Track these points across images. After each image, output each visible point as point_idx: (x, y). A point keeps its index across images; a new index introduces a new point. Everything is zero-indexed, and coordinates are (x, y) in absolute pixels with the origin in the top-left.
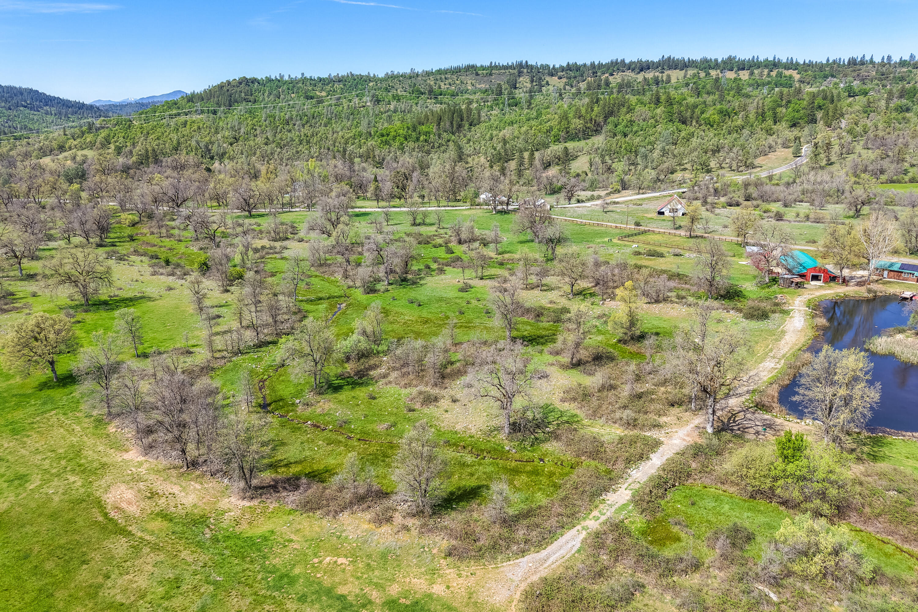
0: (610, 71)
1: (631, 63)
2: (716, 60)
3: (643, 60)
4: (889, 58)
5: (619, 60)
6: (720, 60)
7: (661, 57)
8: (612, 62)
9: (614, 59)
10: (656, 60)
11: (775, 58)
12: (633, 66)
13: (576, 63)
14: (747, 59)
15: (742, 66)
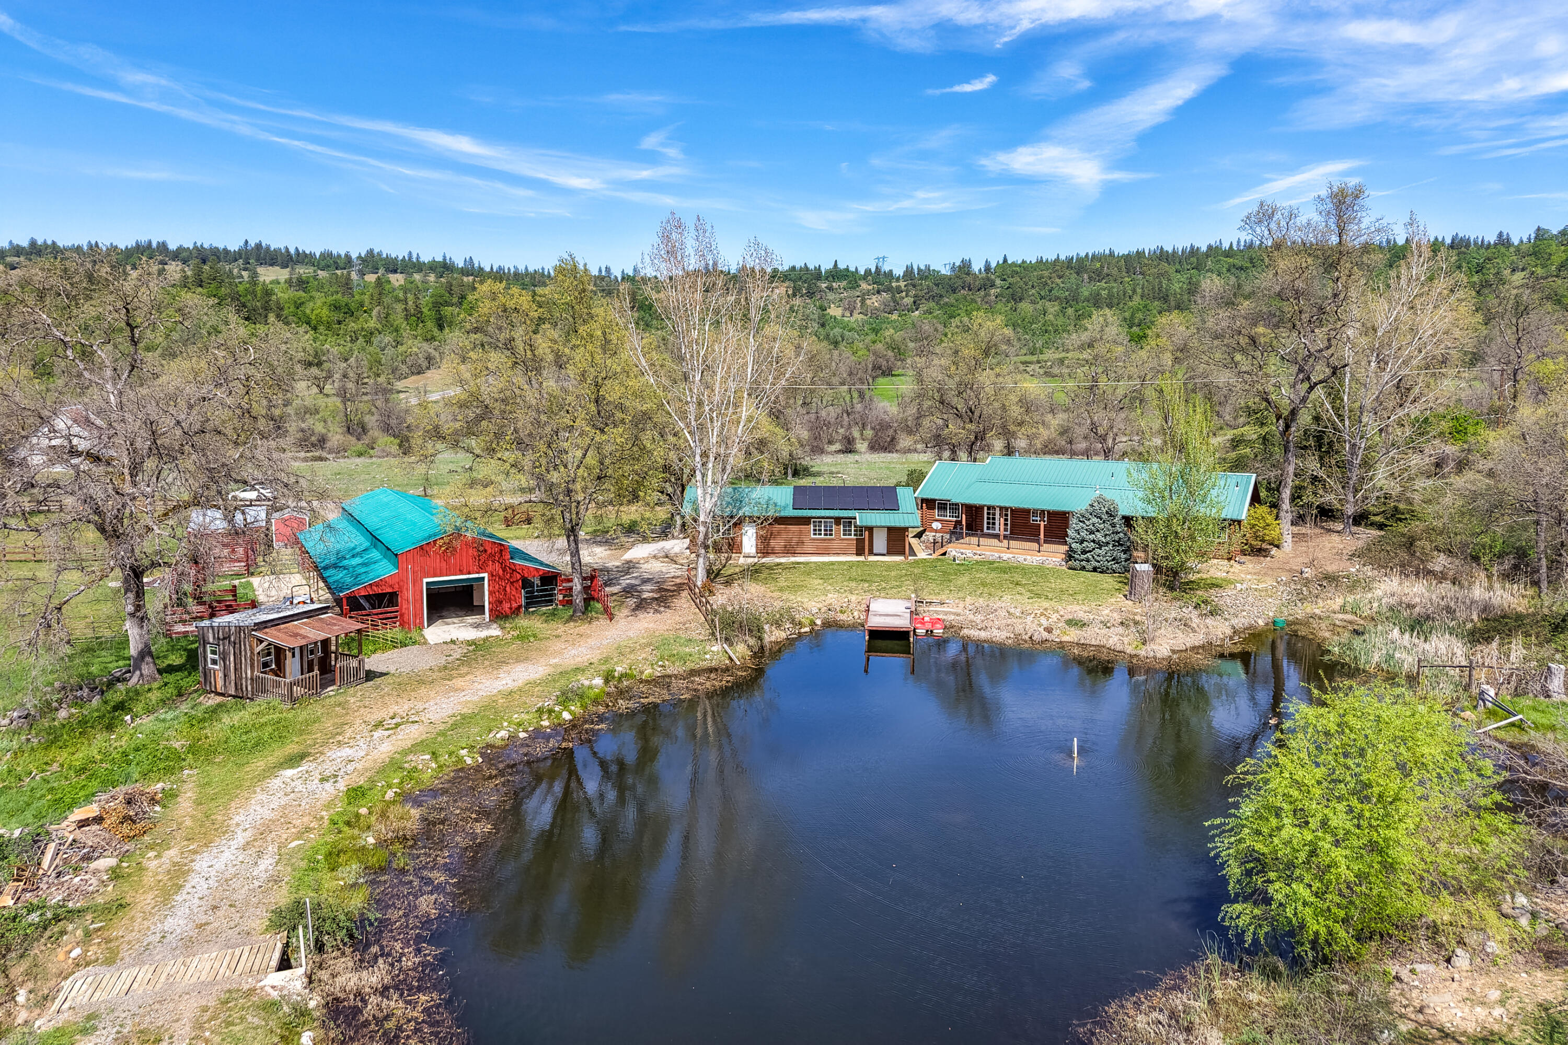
0: (132, 260)
1: (180, 249)
2: (348, 256)
3: (206, 246)
4: (608, 269)
5: (154, 245)
6: (354, 256)
7: (242, 243)
8: (138, 246)
9: (143, 239)
10: (234, 247)
11: (445, 257)
12: (185, 254)
13: (54, 243)
14: (401, 258)
15: (393, 266)
